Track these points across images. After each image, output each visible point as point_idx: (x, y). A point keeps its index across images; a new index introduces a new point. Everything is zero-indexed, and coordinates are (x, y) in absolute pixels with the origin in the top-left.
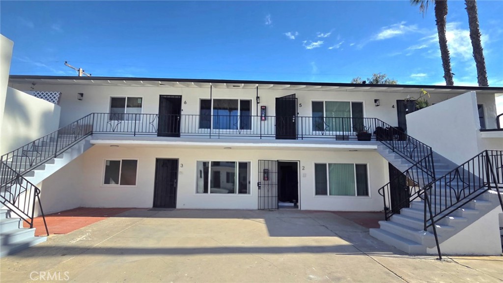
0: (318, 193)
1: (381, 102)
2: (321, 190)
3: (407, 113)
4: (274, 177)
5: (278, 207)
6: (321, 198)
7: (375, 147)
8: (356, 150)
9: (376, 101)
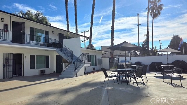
0: (31, 68)
1: (55, 33)
2: (32, 67)
3: (64, 39)
4: (11, 62)
5: (13, 77)
6: (33, 70)
7: (55, 50)
8: (48, 50)
9: (53, 32)
